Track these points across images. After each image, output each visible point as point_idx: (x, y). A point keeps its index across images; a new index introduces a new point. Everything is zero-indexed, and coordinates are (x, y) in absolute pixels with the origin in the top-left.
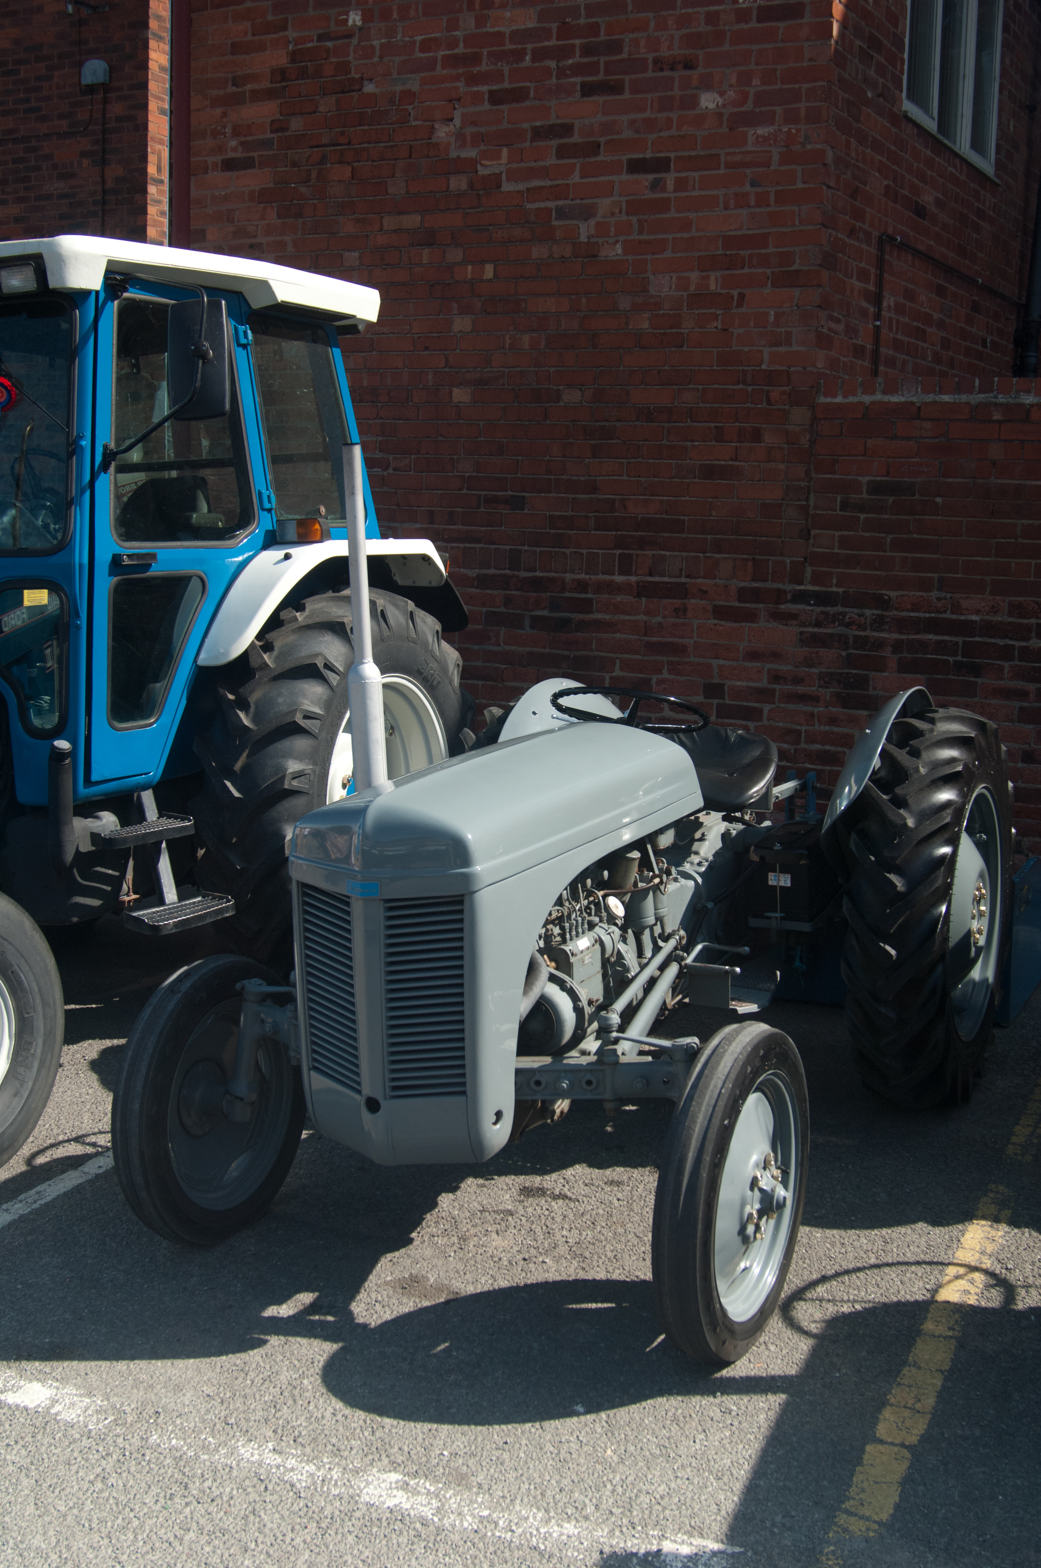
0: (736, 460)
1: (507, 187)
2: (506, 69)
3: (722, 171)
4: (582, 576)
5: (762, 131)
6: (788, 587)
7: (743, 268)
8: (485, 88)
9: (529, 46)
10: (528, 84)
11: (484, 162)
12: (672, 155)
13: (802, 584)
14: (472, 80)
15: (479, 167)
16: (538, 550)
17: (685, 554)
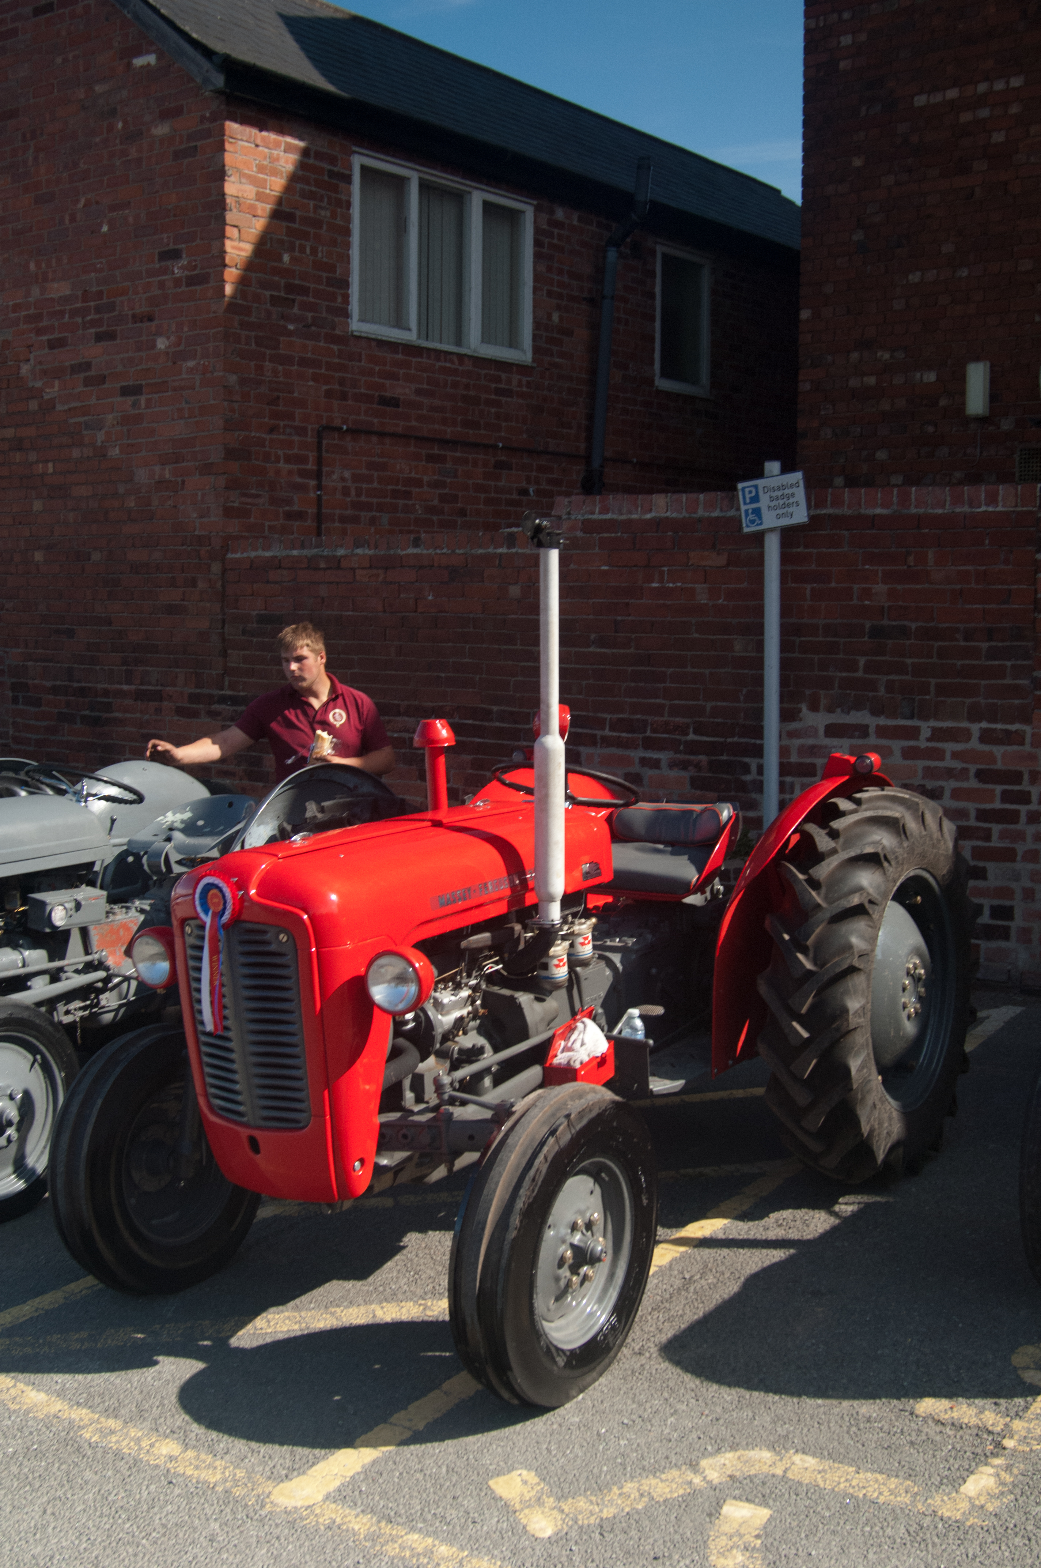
0: (183, 600)
1: (59, 407)
2: (56, 324)
3: (170, 393)
4: (106, 686)
5: (191, 364)
6: (215, 692)
7: (183, 462)
8: (45, 338)
9: (68, 307)
10: (66, 334)
11: (48, 390)
12: (143, 383)
13: (222, 690)
14: (39, 332)
15: (44, 394)
16: (83, 667)
17: (159, 669)
